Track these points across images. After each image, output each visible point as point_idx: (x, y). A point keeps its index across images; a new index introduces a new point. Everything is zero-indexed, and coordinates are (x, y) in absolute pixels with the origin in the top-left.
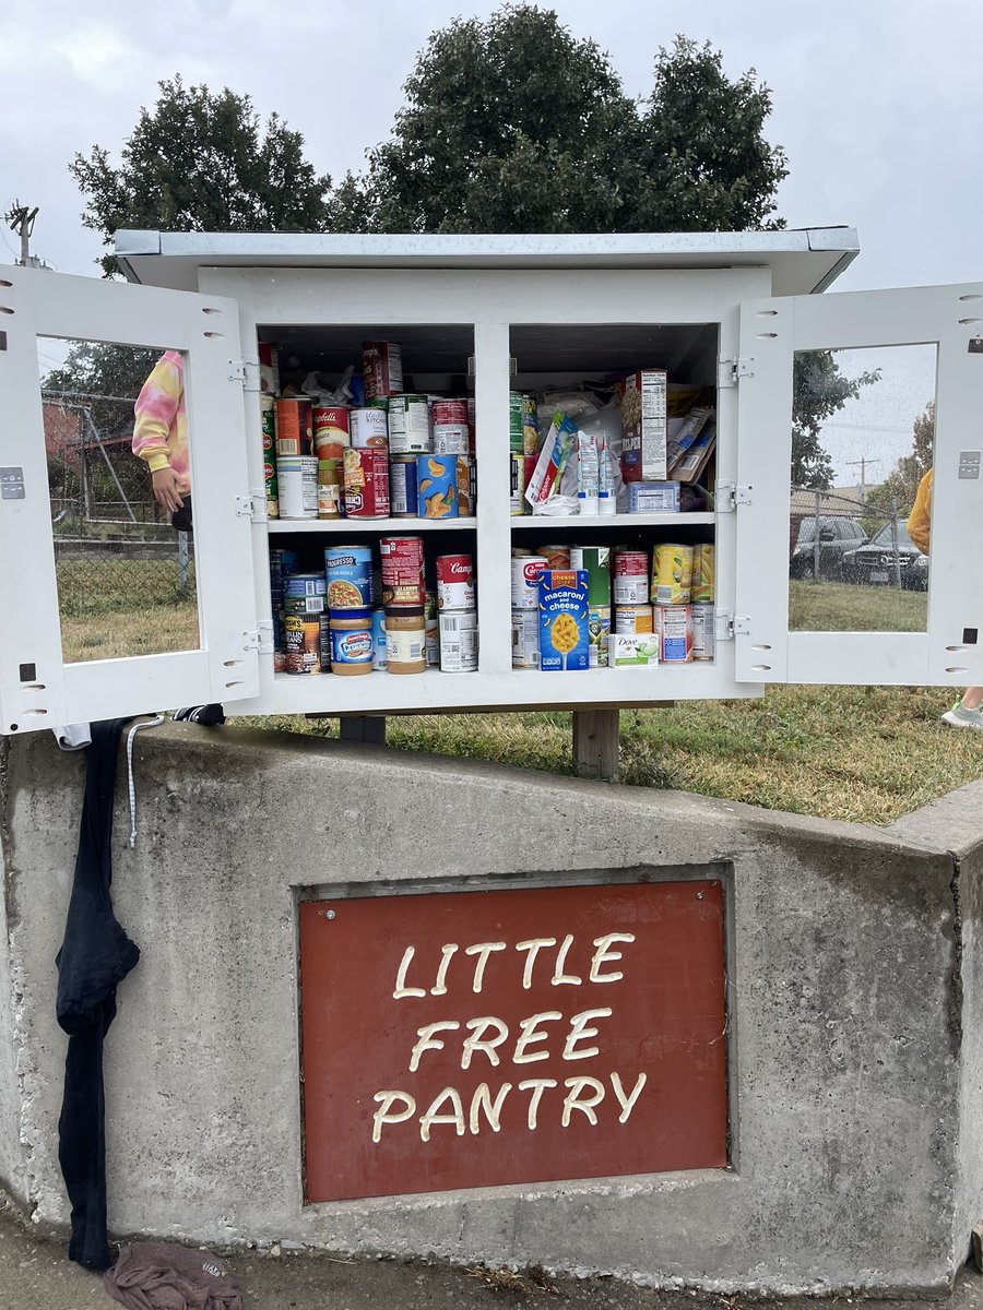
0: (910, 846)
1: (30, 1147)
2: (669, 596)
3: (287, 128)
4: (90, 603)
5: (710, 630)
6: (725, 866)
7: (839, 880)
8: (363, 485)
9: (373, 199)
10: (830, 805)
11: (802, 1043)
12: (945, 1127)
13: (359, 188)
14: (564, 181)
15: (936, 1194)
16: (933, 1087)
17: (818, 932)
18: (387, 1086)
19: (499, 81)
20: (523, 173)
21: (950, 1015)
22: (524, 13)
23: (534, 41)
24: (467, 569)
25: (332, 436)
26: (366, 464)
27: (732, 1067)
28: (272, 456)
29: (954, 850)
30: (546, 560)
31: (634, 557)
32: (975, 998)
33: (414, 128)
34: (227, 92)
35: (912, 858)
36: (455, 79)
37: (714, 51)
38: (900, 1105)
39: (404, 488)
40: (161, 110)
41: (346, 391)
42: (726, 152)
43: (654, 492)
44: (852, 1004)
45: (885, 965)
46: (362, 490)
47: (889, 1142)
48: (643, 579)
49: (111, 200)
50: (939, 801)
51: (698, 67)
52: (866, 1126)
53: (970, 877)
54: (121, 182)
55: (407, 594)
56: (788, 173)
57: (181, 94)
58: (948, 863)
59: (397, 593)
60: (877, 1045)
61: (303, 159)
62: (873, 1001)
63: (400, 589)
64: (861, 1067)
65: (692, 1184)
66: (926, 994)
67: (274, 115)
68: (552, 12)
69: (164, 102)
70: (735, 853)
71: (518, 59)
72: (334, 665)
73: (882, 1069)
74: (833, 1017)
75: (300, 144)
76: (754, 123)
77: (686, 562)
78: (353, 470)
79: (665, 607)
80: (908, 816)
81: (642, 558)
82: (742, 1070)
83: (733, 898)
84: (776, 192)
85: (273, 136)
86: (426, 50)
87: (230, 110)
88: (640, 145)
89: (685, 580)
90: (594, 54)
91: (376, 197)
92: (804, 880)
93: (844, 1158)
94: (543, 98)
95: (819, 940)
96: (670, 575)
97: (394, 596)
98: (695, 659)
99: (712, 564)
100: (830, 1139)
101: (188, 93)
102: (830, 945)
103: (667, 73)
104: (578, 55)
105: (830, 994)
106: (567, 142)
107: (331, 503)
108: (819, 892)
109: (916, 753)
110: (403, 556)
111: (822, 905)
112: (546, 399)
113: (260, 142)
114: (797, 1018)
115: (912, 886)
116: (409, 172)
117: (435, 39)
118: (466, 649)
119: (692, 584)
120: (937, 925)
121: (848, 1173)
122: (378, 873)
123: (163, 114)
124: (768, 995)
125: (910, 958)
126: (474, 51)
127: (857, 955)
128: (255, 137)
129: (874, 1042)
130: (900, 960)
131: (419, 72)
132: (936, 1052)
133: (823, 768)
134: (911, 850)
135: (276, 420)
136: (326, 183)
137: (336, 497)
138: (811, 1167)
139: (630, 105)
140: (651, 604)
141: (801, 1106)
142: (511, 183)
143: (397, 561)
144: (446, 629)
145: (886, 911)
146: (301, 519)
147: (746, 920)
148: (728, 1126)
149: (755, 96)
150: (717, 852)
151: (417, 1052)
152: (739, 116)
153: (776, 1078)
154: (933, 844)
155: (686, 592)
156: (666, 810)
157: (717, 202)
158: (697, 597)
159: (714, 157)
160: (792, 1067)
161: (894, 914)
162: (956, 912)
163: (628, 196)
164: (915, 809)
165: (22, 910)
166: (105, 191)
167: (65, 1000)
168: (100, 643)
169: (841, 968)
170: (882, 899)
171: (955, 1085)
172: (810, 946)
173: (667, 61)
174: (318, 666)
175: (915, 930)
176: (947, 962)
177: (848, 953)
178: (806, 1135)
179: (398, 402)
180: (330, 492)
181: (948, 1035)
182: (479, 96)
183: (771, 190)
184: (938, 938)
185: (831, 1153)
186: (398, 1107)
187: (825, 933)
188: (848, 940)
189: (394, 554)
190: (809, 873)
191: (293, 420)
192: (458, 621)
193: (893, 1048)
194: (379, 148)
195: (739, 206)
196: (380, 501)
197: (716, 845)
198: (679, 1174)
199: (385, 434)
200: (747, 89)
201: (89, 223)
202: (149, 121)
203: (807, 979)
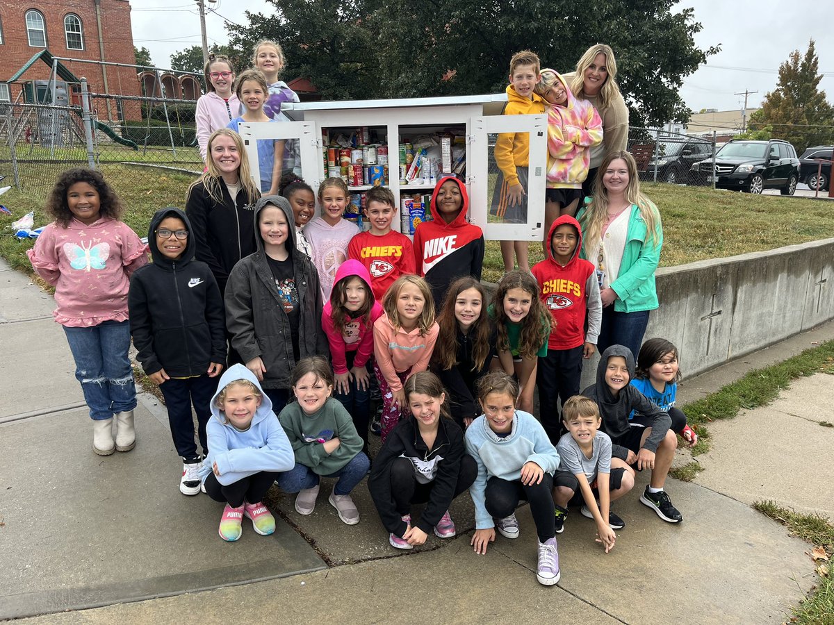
8: (354, 176)
25: (345, 159)
26: (356, 169)
28: (328, 166)
30: (412, 199)
39: (368, 176)
41: (351, 142)
78: (351, 171)
135: (328, 155)
179: (366, 148)
191: (333, 155)
196: (359, 181)
199: (362, 158)
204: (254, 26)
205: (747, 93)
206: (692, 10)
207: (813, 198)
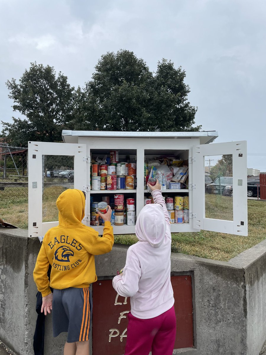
0: (234, 267)
1: (27, 343)
2: (178, 208)
3: (63, 75)
4: (18, 200)
5: (188, 216)
6: (192, 272)
7: (218, 275)
8: (112, 183)
9: (86, 94)
10: (214, 256)
11: (211, 315)
12: (244, 335)
13: (82, 91)
14: (135, 92)
15: (242, 352)
16: (241, 326)
17: (214, 288)
18: (112, 327)
19: (119, 68)
20: (125, 90)
21: (244, 308)
22: (126, 51)
23: (128, 59)
24: (134, 202)
25: (104, 172)
26: (112, 178)
27: (194, 322)
28: (91, 176)
29: (244, 268)
30: (151, 200)
31: (171, 199)
32: (250, 303)
33: (97, 77)
34: (48, 66)
35: (234, 270)
36: (108, 67)
37: (172, 62)
38: (234, 330)
39: (120, 183)
40: (30, 70)
41: (106, 161)
42: (175, 86)
43: (175, 185)
44: (222, 305)
45: (229, 296)
46: (111, 184)
47: (231, 339)
48: (172, 204)
49: (16, 91)
50: (239, 255)
51: (168, 66)
52: (226, 336)
53: (247, 274)
54: (19, 87)
55: (120, 207)
56: (190, 91)
57: (36, 66)
58: (242, 271)
59: (118, 207)
60: (228, 315)
61: (67, 83)
62: (227, 304)
63: (119, 206)
64: (224, 321)
65: (186, 351)
66: (239, 303)
67: (60, 72)
68: (132, 52)
69: (31, 68)
70: (194, 268)
71: (124, 63)
72: (102, 223)
73: (229, 321)
74: (218, 309)
75: (67, 79)
76: (182, 79)
77: (182, 200)
78: (109, 180)
79: (177, 210)
80: (232, 259)
81: (172, 199)
82: (197, 322)
83: (194, 280)
84: (187, 96)
85: (60, 77)
86: (100, 59)
87: (49, 70)
88: (154, 83)
89: (182, 204)
90: (142, 62)
91: (87, 94)
92: (210, 275)
93: (221, 344)
94: (130, 72)
95: (214, 290)
96: (179, 203)
97: (117, 208)
98: (184, 222)
99: (188, 201)
100: (217, 339)
101: (38, 66)
102: (217, 291)
103: (160, 67)
104: (139, 62)
105: (217, 303)
106: (136, 82)
107: (104, 187)
108: (214, 278)
109: (232, 242)
110: (120, 199)
111: (215, 281)
112: (149, 162)
113: (56, 78)
114: (209, 309)
115: (234, 276)
116: (96, 88)
117: (103, 56)
118: (133, 220)
119: (184, 205)
120: (241, 286)
121: (222, 347)
122: (112, 274)
123: (31, 70)
124: (203, 303)
125: (235, 294)
126: (113, 60)
127: (223, 293)
128: (55, 77)
129: (227, 315)
130: (233, 294)
131: (99, 64)
132: (241, 317)
133: (210, 246)
134: (234, 268)
135: (92, 168)
136: (73, 89)
137: (105, 185)
138: (213, 346)
139: (151, 73)
140: (174, 209)
141: (211, 331)
142: (122, 92)
143: (118, 200)
144: (129, 215)
145: (229, 282)
146: (97, 190)
147: (197, 284)
148: (194, 337)
149: (182, 73)
150: (190, 268)
151: (120, 318)
152: (178, 78)
153: (205, 324)
154: (239, 266)
155: (182, 207)
156: (179, 258)
157: (173, 98)
158: (185, 208)
159: (172, 87)
160: (208, 321)
161: (231, 283)
162: (245, 283)
163: (151, 96)
164: (233, 257)
165: (29, 283)
166: (15, 89)
167: (38, 305)
168: (23, 212)
169: (219, 297)
170: (228, 279)
171: (246, 325)
172: (212, 291)
173: (160, 64)
174: (99, 224)
175: (236, 287)
176: (243, 295)
177: (221, 293)
178: (212, 338)
179: (119, 165)
180: (104, 184)
181: (244, 313)
182: (114, 71)
183: (186, 95)
184: (241, 289)
185: (218, 342)
186: (115, 333)
187: (215, 288)
188: (220, 289)
189: (118, 198)
190: (211, 273)
191: (96, 169)
192: (132, 213)
193: (231, 316)
194: (88, 82)
195: (178, 99)
196: (115, 186)
197: (190, 267)
198: (182, 349)
199: (115, 171)
200: (180, 71)
201: (10, 97)
202: (27, 72)
203: (211, 299)
204: (16, 123)
205: (210, 160)
206: (201, 126)
207: (257, 200)
